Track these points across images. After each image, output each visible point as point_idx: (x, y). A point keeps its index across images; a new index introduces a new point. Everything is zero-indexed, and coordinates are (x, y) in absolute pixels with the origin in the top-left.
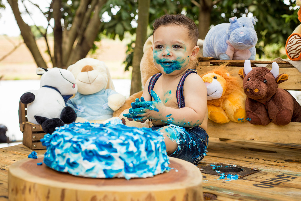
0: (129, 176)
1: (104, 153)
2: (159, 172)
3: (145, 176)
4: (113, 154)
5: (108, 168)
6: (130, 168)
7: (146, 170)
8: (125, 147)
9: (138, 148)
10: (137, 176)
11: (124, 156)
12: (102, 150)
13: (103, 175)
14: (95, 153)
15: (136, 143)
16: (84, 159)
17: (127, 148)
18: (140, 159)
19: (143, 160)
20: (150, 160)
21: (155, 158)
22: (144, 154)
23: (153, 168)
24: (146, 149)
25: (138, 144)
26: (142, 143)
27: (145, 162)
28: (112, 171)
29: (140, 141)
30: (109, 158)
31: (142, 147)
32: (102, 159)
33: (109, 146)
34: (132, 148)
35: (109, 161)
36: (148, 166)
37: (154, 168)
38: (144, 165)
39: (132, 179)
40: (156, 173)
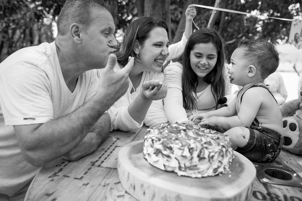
0: (180, 173)
1: (166, 152)
2: (210, 175)
3: (193, 176)
4: (171, 155)
5: (167, 164)
6: (182, 168)
7: (196, 171)
8: (181, 151)
9: (191, 154)
10: (186, 175)
11: (180, 158)
12: (165, 150)
13: (163, 168)
14: (160, 151)
15: (191, 150)
16: (154, 153)
17: (182, 153)
18: (191, 163)
19: (194, 164)
20: (201, 164)
21: (207, 163)
22: (196, 159)
23: (203, 171)
24: (198, 156)
25: (193, 151)
26: (196, 150)
27: (196, 166)
28: (169, 166)
29: (195, 149)
30: (168, 156)
31: (195, 154)
32: (164, 157)
33: (171, 149)
34: (186, 153)
35: (169, 159)
36: (198, 169)
37: (205, 171)
38: (195, 167)
39: (182, 176)
40: (206, 175)
